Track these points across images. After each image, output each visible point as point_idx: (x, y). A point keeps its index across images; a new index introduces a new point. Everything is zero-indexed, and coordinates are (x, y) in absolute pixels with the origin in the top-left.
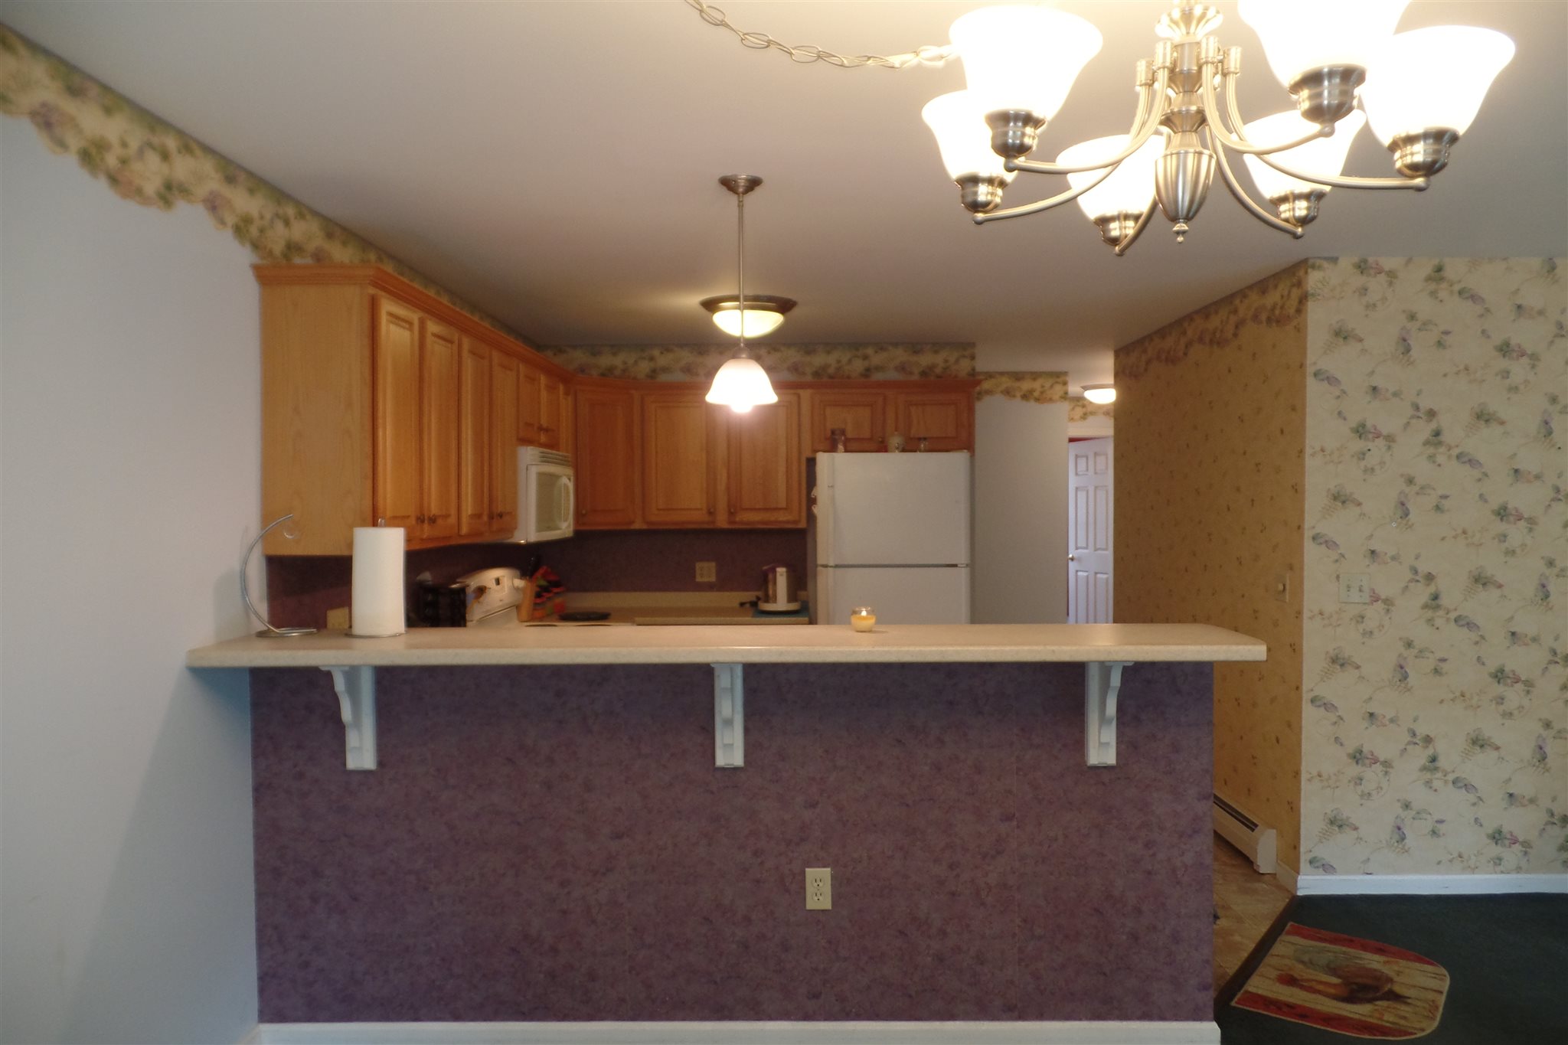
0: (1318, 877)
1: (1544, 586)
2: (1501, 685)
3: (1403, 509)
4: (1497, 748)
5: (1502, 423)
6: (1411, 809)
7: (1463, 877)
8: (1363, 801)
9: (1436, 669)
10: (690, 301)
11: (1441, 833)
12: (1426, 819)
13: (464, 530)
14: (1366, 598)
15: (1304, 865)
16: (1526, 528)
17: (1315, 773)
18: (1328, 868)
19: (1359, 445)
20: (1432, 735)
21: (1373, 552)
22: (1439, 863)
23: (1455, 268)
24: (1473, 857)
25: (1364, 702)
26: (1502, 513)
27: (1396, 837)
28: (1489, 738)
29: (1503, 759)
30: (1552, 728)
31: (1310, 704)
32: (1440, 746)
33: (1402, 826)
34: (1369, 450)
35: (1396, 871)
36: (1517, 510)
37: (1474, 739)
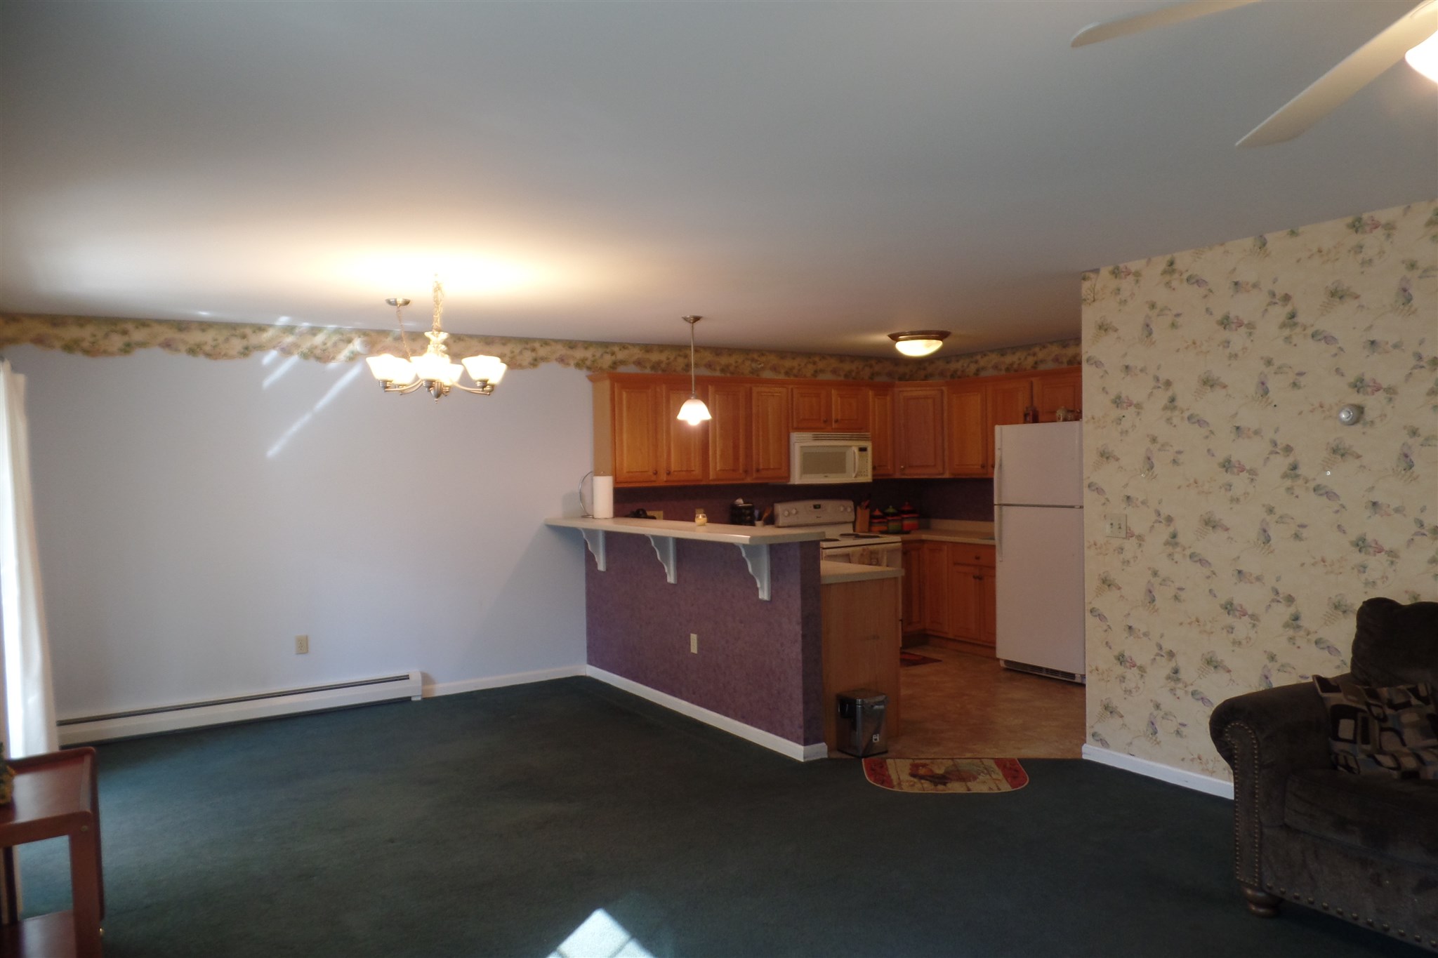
0: (1097, 748)
1: (1265, 531)
2: (1231, 616)
3: (1149, 463)
4: (1229, 671)
5: (1225, 387)
6: (1161, 710)
7: (1203, 777)
8: (1126, 696)
9: (1175, 596)
10: (884, 338)
11: (1184, 734)
12: (1172, 720)
13: (711, 477)
14: (1123, 534)
15: (1089, 738)
16: (1248, 478)
17: (1094, 668)
18: (1104, 743)
19: (1118, 412)
20: (1174, 651)
21: (1128, 498)
22: (1183, 760)
23: (1184, 260)
24: (1210, 762)
25: (1125, 616)
26: (1227, 465)
27: (1151, 731)
28: (1222, 661)
29: (1234, 681)
30: (1276, 662)
31: (1089, 614)
32: (1181, 661)
33: (1154, 723)
34: (1124, 416)
35: (1151, 759)
36: (1239, 462)
37: (1209, 660)
